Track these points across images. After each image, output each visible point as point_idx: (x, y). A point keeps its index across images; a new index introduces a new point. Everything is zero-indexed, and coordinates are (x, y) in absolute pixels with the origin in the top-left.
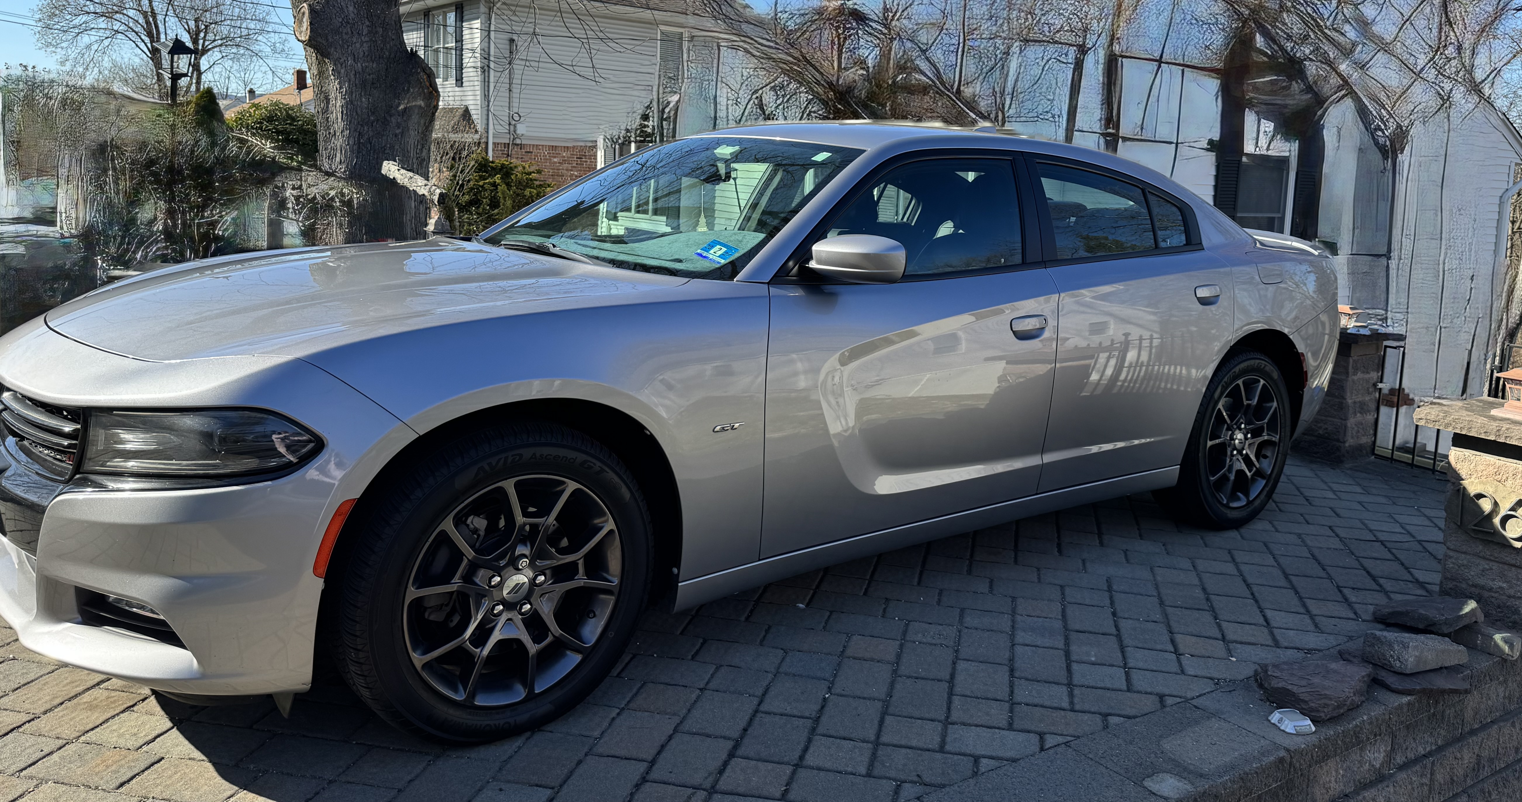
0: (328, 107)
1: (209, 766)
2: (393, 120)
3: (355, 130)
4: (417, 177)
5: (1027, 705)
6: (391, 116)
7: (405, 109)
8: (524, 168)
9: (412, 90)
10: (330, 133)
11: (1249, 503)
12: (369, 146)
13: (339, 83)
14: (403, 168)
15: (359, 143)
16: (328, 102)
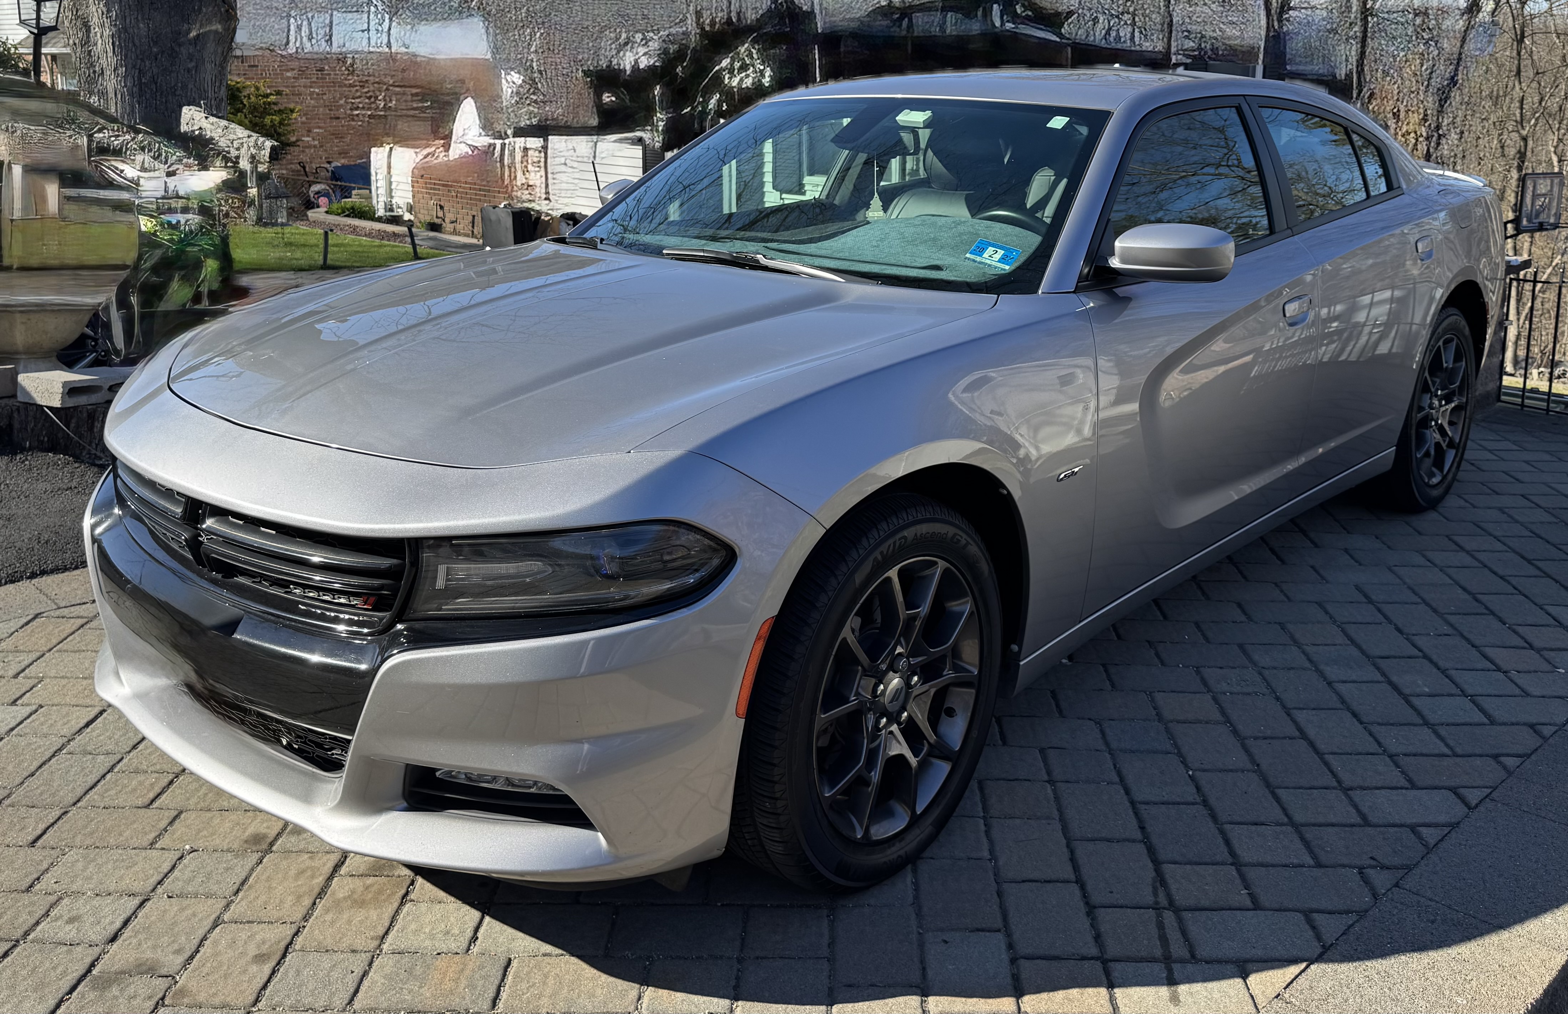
0: (88, 37)
1: (574, 960)
2: (183, 50)
3: (134, 67)
4: (233, 125)
5: (1405, 755)
6: (180, 45)
7: (198, 35)
8: (257, 89)
9: (204, 10)
10: (94, 72)
11: (1444, 478)
12: (153, 87)
13: (106, 5)
14: (213, 115)
15: (140, 83)
16: (88, 31)
